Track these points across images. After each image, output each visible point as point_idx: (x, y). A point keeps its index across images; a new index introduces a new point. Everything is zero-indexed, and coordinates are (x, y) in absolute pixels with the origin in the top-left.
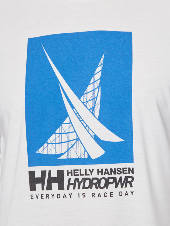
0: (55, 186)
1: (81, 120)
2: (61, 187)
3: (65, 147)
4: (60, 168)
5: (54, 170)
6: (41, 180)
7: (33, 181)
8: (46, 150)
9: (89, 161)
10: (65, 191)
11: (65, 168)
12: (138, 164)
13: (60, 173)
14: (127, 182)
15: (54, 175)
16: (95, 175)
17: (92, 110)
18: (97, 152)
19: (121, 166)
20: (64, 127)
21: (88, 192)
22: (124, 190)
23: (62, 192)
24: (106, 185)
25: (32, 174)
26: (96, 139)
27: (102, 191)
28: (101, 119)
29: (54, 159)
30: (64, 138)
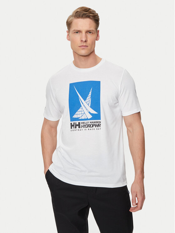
0: (77, 127)
1: (85, 107)
2: (79, 127)
3: (80, 115)
4: (79, 122)
5: (77, 122)
6: (73, 126)
7: (72, 126)
8: (75, 116)
9: (87, 119)
10: (81, 129)
11: (81, 122)
12: (102, 120)
13: (79, 123)
14: (99, 125)
15: (77, 124)
16: (89, 123)
17: (88, 104)
18: (90, 116)
19: (97, 121)
20: (80, 110)
21: (87, 129)
22: (98, 128)
23: (80, 129)
24: (93, 126)
25: (71, 124)
26: (90, 113)
27: (91, 128)
28: (91, 107)
29: (77, 119)
30: (80, 113)
